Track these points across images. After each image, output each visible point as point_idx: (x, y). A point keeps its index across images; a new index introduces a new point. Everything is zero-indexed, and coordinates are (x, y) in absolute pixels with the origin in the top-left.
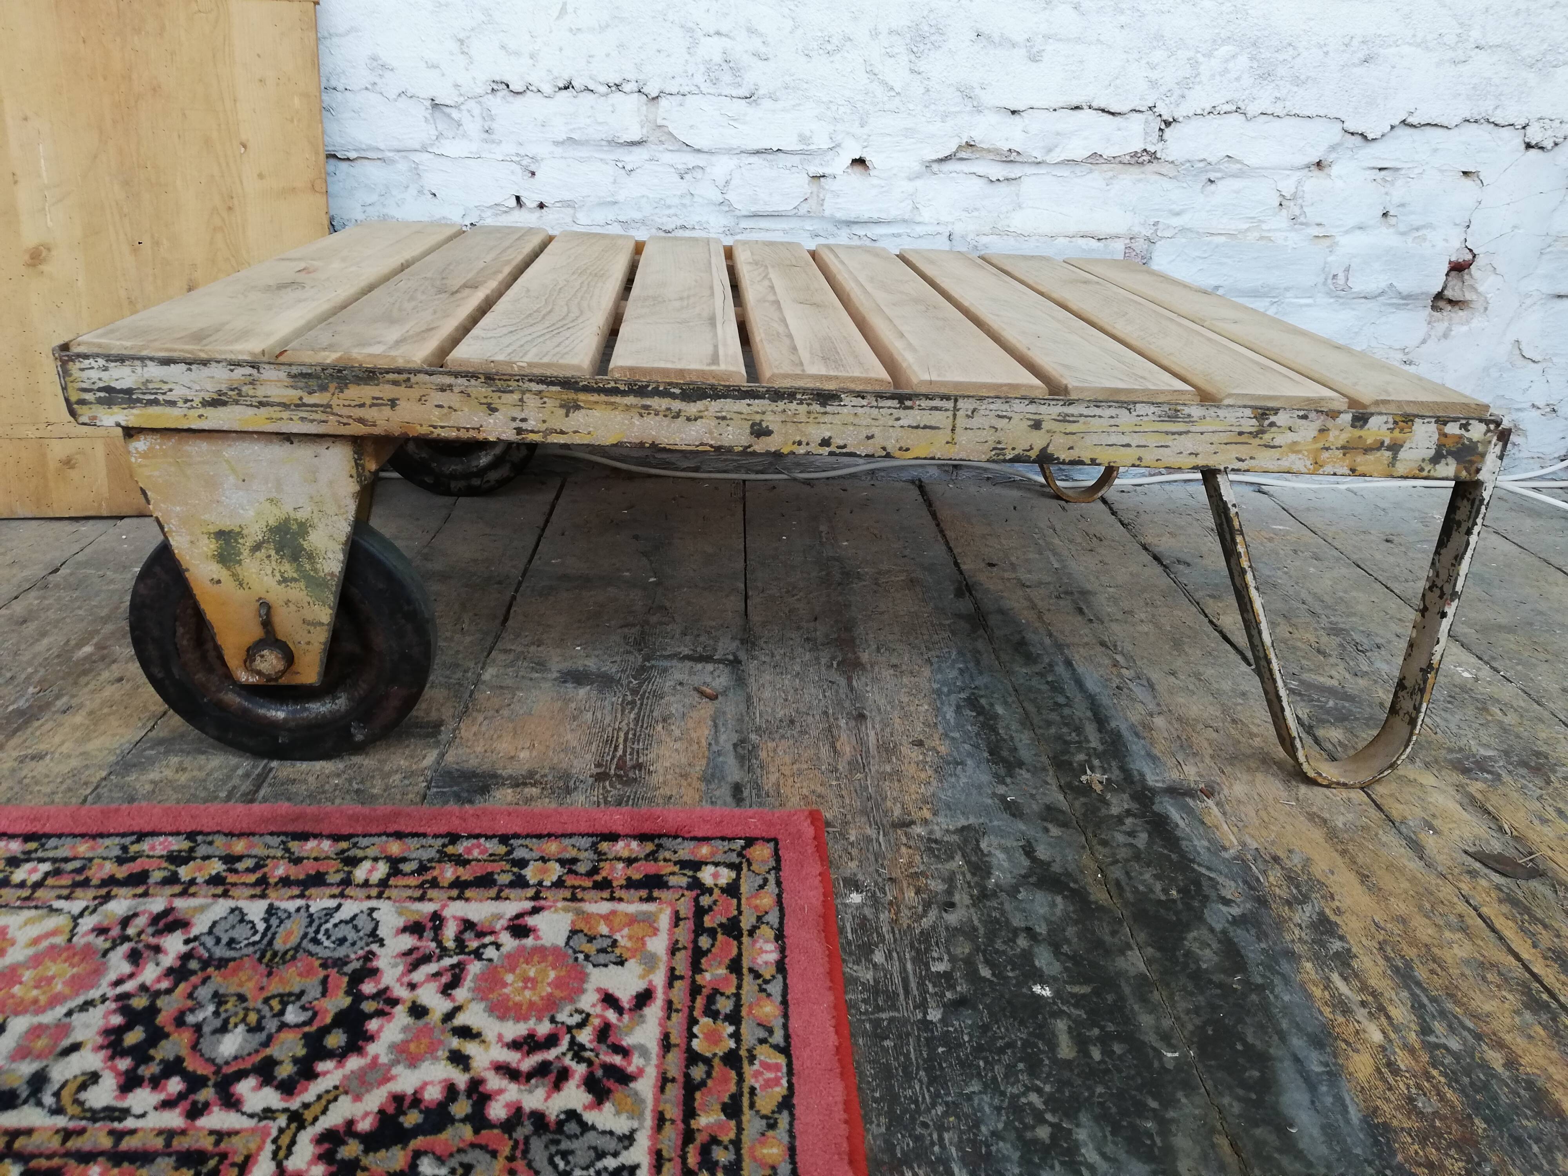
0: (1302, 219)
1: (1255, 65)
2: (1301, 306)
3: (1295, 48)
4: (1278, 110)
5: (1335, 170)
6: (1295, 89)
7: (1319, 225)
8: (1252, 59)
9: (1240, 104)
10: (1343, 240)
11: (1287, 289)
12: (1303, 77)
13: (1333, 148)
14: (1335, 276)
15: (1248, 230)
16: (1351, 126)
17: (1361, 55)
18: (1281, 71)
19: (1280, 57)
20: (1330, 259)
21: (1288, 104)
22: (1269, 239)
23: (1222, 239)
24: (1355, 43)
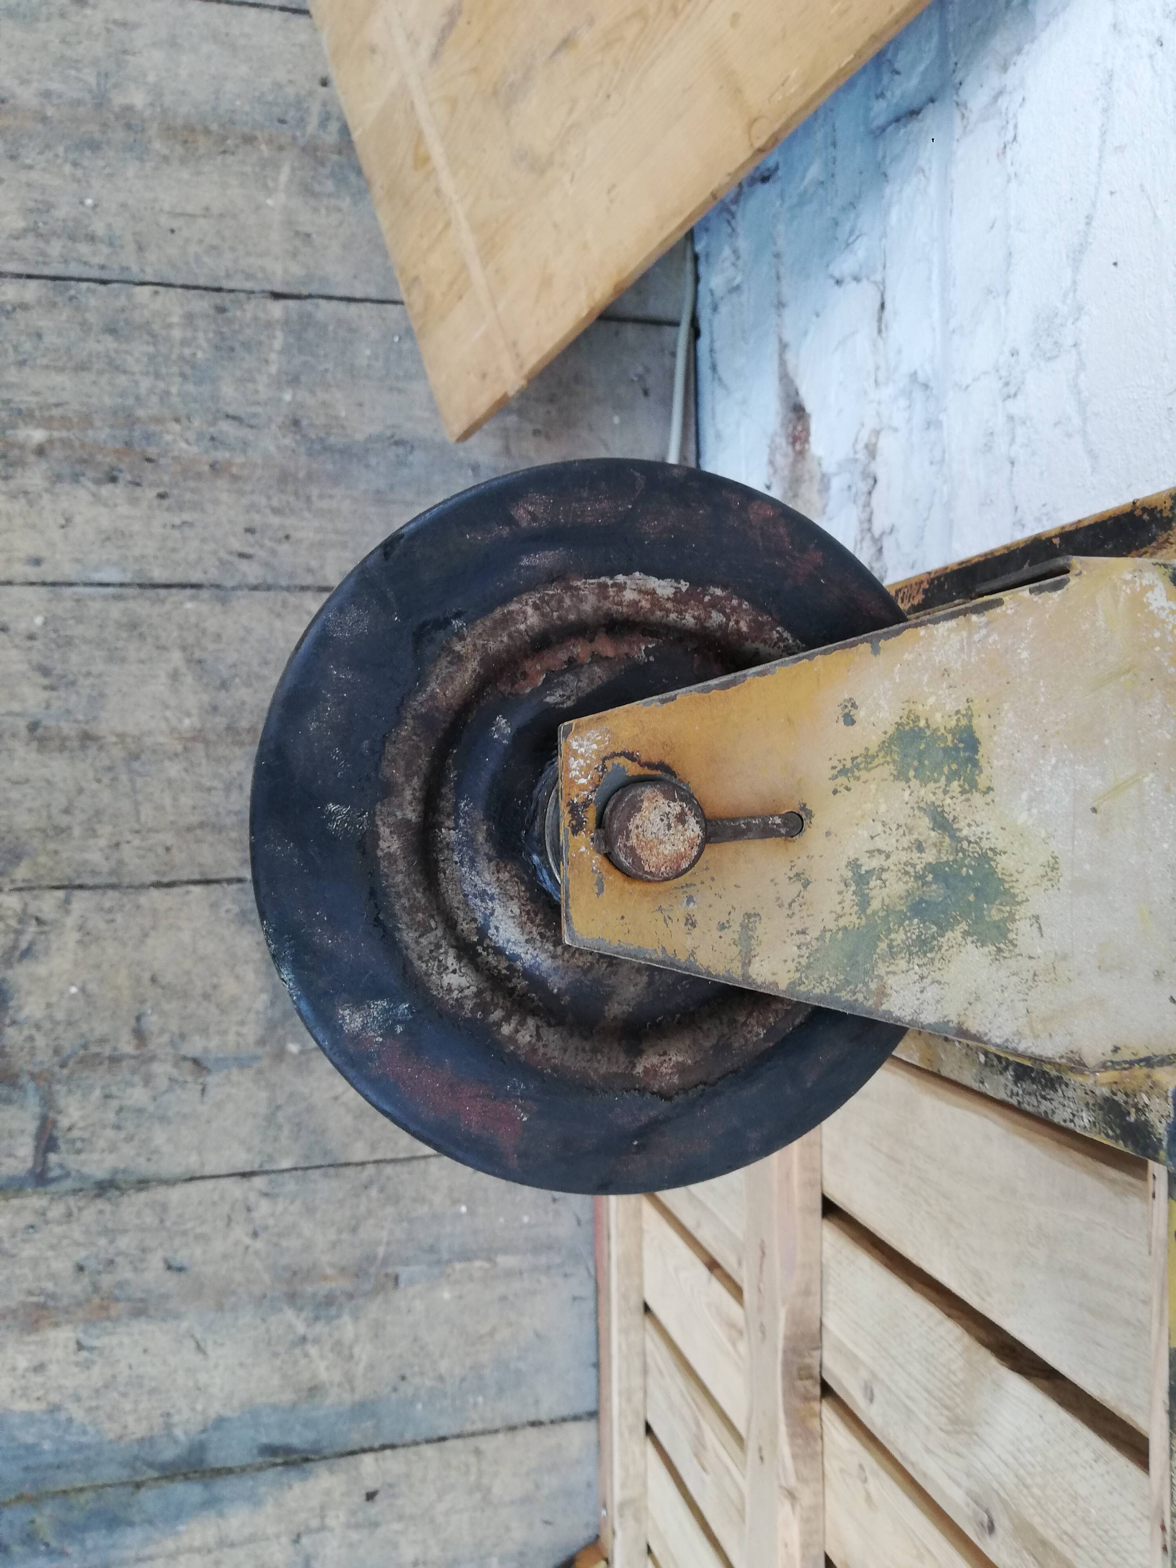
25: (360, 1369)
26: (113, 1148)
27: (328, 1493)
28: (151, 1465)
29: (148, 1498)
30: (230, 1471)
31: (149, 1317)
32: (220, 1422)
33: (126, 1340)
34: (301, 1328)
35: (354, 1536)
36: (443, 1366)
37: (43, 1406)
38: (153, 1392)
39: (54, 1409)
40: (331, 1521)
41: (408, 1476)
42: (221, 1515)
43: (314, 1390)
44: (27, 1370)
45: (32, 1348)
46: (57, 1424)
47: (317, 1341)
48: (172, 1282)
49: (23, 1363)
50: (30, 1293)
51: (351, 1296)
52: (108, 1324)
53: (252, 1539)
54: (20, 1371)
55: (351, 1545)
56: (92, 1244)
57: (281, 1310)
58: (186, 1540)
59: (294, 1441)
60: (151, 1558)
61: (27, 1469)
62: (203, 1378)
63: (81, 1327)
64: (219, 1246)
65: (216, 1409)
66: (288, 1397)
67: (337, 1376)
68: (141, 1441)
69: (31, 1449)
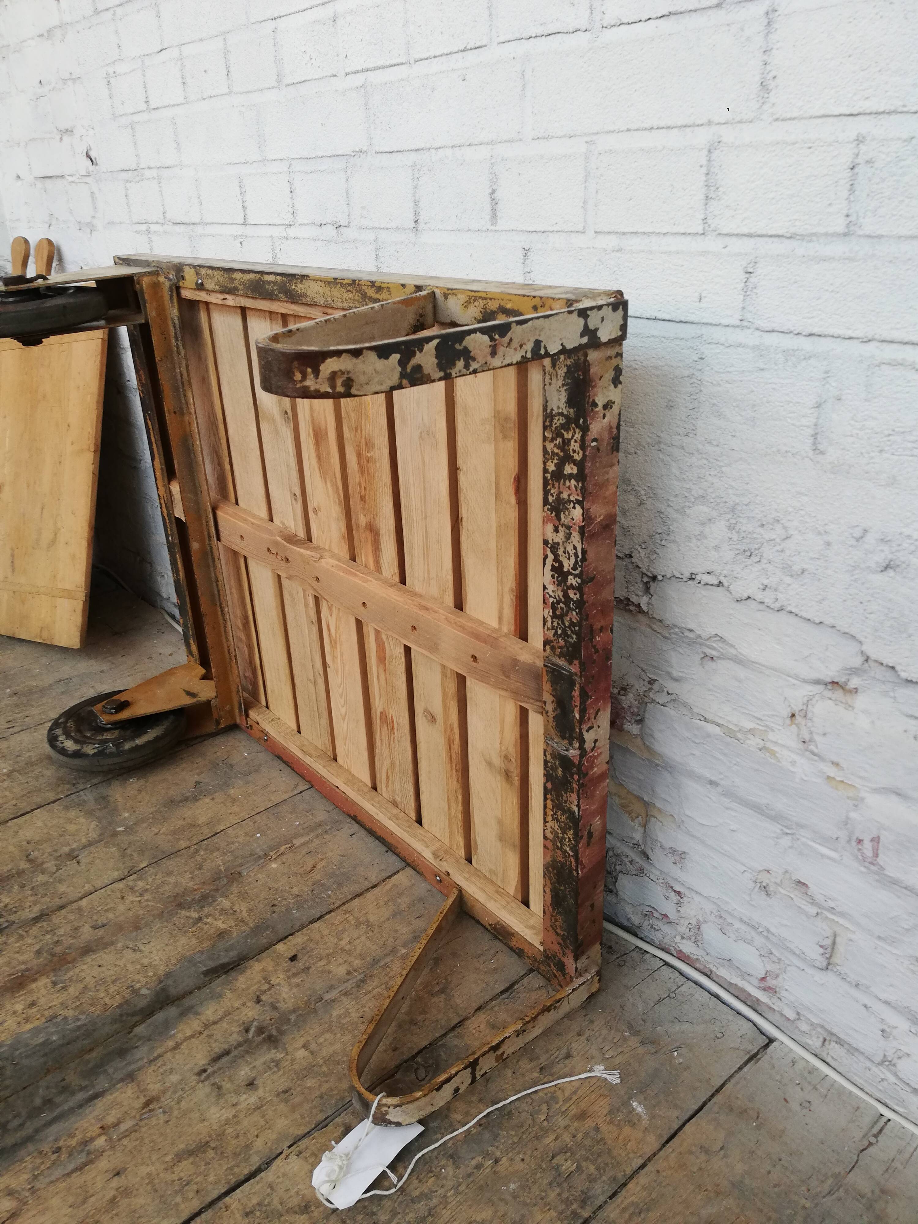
0: (812, 747)
1: (735, 537)
2: (823, 856)
3: (785, 528)
4: (768, 601)
5: (861, 701)
6: (788, 580)
7: (836, 764)
8: (731, 528)
9: (722, 578)
10: (872, 800)
11: (802, 826)
12: (796, 568)
13: (854, 671)
14: (860, 841)
15: (751, 731)
16: (873, 652)
17: (879, 558)
18: (768, 552)
19: (768, 535)
20: (853, 815)
21: (780, 596)
22: (773, 753)
23: (717, 730)
24: (870, 538)
25: (245, 914)
26: (35, 903)
27: (263, 970)
28: (133, 1015)
29: (140, 1030)
30: (189, 993)
31: (94, 951)
32: (168, 975)
33: (85, 967)
34: (195, 915)
35: (297, 980)
36: (296, 891)
37: (43, 1020)
38: (114, 982)
39: (51, 1019)
40: (274, 981)
41: (310, 940)
42: (197, 1013)
43: (222, 934)
44: (24, 1009)
45: (22, 998)
46: (57, 1024)
47: (207, 916)
48: (100, 932)
49: (19, 1007)
50: (10, 975)
51: (217, 890)
52: (69, 965)
53: (227, 1014)
54: (20, 1011)
55: (298, 985)
56: (41, 941)
57: (177, 913)
58: (180, 1036)
59: (225, 960)
60: (160, 1056)
61: (46, 1055)
62: (145, 961)
63: (52, 974)
64: (121, 908)
65: (162, 970)
66: (206, 945)
67: (232, 923)
68: (120, 1006)
69: (45, 1044)
